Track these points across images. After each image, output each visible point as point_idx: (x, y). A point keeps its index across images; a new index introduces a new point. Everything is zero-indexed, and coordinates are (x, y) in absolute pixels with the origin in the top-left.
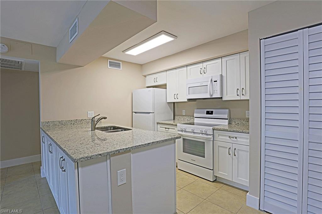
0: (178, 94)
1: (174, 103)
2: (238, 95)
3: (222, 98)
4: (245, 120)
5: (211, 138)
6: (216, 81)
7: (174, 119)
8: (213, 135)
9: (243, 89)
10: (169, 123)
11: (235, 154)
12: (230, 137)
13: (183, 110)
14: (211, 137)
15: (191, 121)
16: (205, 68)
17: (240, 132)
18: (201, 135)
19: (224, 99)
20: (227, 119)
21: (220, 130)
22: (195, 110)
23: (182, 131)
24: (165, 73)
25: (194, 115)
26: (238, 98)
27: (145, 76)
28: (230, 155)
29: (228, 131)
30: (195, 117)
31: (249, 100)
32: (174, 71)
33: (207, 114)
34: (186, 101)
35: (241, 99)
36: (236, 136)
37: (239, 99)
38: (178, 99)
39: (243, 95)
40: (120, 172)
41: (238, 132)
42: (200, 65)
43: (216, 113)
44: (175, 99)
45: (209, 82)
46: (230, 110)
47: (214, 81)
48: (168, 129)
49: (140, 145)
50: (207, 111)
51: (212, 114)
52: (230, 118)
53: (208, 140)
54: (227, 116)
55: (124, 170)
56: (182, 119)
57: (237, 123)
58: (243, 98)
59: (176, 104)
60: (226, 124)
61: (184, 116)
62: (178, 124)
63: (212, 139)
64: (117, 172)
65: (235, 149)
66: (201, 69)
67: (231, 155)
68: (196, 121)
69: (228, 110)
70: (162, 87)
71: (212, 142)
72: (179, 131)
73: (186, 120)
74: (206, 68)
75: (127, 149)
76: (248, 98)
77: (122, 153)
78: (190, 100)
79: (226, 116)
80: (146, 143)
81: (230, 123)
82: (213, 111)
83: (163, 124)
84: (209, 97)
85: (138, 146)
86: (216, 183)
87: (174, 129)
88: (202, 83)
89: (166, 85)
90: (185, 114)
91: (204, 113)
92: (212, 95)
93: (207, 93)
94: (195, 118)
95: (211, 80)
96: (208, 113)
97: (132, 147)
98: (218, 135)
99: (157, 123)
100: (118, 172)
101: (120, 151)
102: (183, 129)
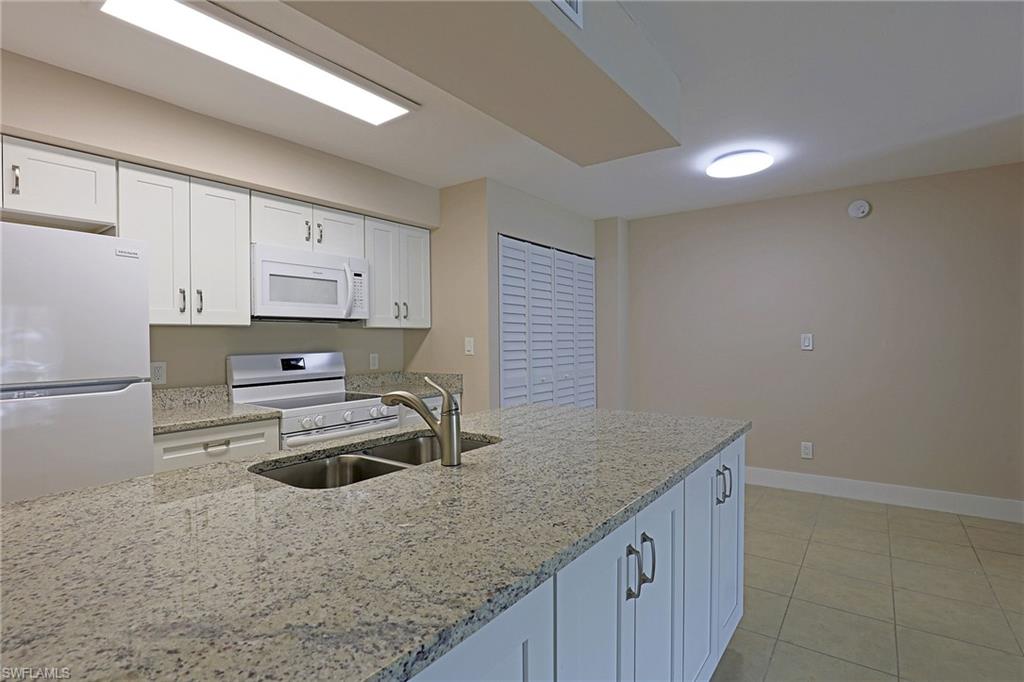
2: (398, 316)
6: (360, 275)
9: (405, 304)
16: (319, 226)
19: (369, 324)
22: (233, 359)
25: (234, 378)
26: (397, 324)
33: (284, 369)
34: (247, 323)
35: (403, 326)
37: (399, 326)
38: (200, 311)
39: (404, 317)
42: (306, 212)
44: (183, 311)
47: (355, 275)
48: (224, 447)
50: (282, 361)
54: (344, 369)
57: (355, 386)
58: (405, 324)
66: (308, 223)
69: (341, 354)
74: (322, 226)
82: (303, 359)
84: (343, 317)
87: (262, 435)
88: (320, 270)
90: (163, 381)
92: (350, 312)
93: (337, 303)
94: (233, 390)
96: (288, 365)
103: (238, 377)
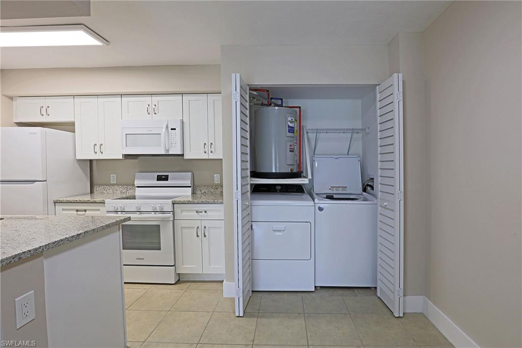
0: (102, 145)
1: (91, 161)
2: (205, 152)
3: (183, 155)
4: (214, 187)
5: (169, 218)
6: (175, 129)
7: (92, 192)
8: (173, 212)
9: (212, 144)
10: (86, 199)
11: (206, 234)
12: (197, 212)
13: (111, 175)
14: (171, 215)
15: (129, 193)
16: (155, 105)
17: (210, 202)
18: (153, 215)
19: (186, 157)
20: (190, 187)
21: (183, 203)
22: (137, 174)
23: (116, 212)
24: (71, 100)
25: (135, 183)
26: (205, 157)
27: (11, 98)
28: (198, 238)
29: (195, 204)
30: (136, 185)
31: (222, 159)
32: (94, 100)
33: (158, 180)
34: (121, 157)
35: (210, 158)
36: (206, 209)
37: (207, 158)
38: (102, 153)
39: (212, 152)
40: (19, 300)
41: (208, 203)
42: (148, 99)
43: (173, 179)
44: (96, 153)
45: (164, 130)
46: (193, 174)
47: (172, 129)
48: (84, 212)
49: (62, 240)
50: (158, 176)
51: (167, 180)
52: (194, 185)
53: (165, 220)
54: (190, 182)
55: (31, 294)
56: (111, 191)
57: (203, 192)
58: (212, 156)
59: (94, 163)
60: (188, 194)
61: (114, 185)
62: (106, 201)
63: (172, 219)
64: (15, 301)
65: (205, 227)
66: (149, 105)
67: (200, 236)
68: (139, 192)
69: (190, 173)
70: (61, 127)
71: (172, 222)
72: (109, 212)
73: (118, 192)
74: (157, 105)
75: (36, 249)
76: (221, 157)
77: (28, 260)
78: (127, 156)
79: (188, 183)
80: (73, 234)
81: (193, 193)
82: (168, 175)
83: (71, 202)
84: (164, 153)
85: (58, 242)
86: (180, 283)
87: (99, 210)
88: (151, 129)
89: (73, 124)
90: (115, 182)
91: (153, 179)
92: (168, 151)
93: (161, 146)
94: (136, 188)
95: (167, 127)
96: (160, 178)
97: (46, 245)
98: (180, 211)
99: (55, 203)
100: (16, 299)
101: (23, 256)
102: (117, 209)
103: (137, 183)
